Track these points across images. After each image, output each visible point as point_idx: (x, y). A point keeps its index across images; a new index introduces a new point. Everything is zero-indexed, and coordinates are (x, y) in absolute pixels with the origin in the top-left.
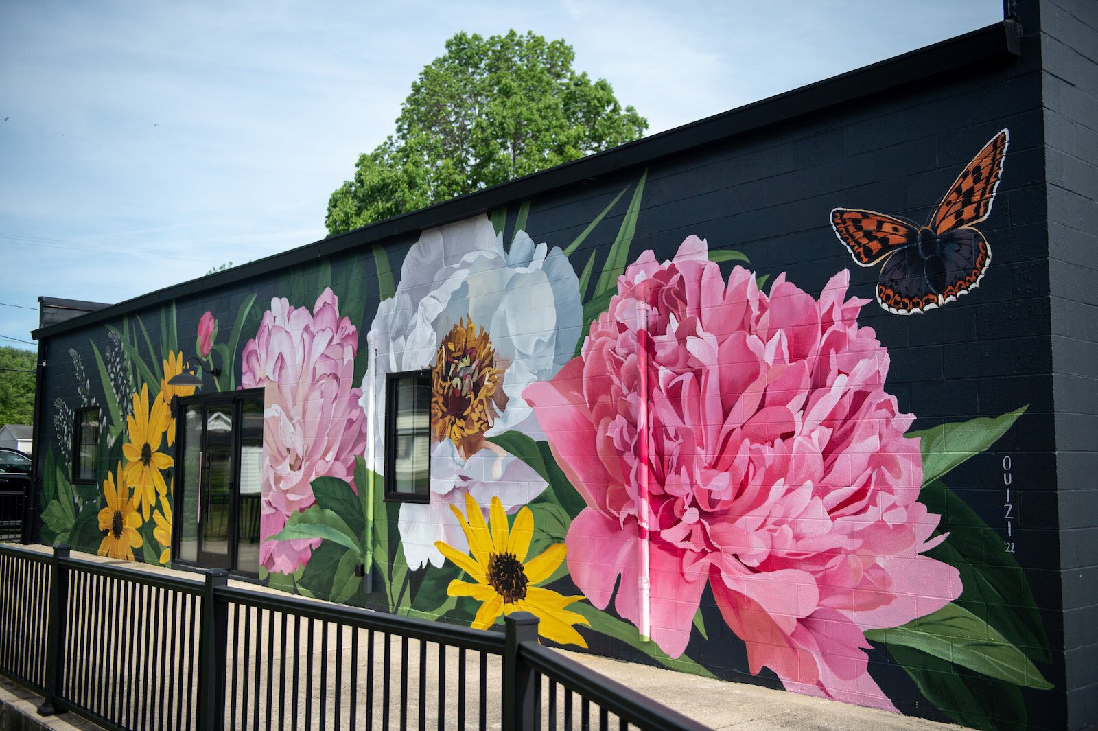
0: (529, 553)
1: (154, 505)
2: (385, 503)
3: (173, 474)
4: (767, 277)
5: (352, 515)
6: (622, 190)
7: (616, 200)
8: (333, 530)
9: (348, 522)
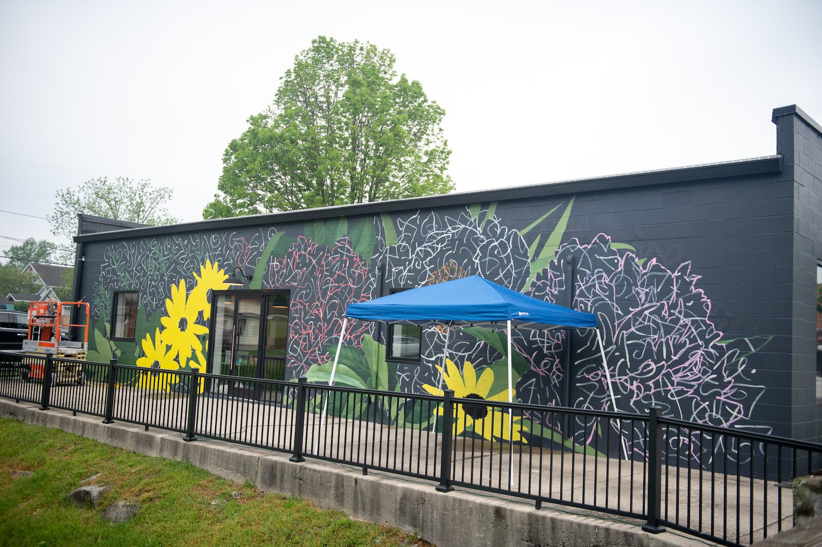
0: (490, 393)
1: (190, 357)
2: (386, 363)
3: (207, 337)
4: (645, 259)
5: (360, 369)
6: (559, 204)
7: (555, 209)
8: (345, 377)
9: (358, 373)
